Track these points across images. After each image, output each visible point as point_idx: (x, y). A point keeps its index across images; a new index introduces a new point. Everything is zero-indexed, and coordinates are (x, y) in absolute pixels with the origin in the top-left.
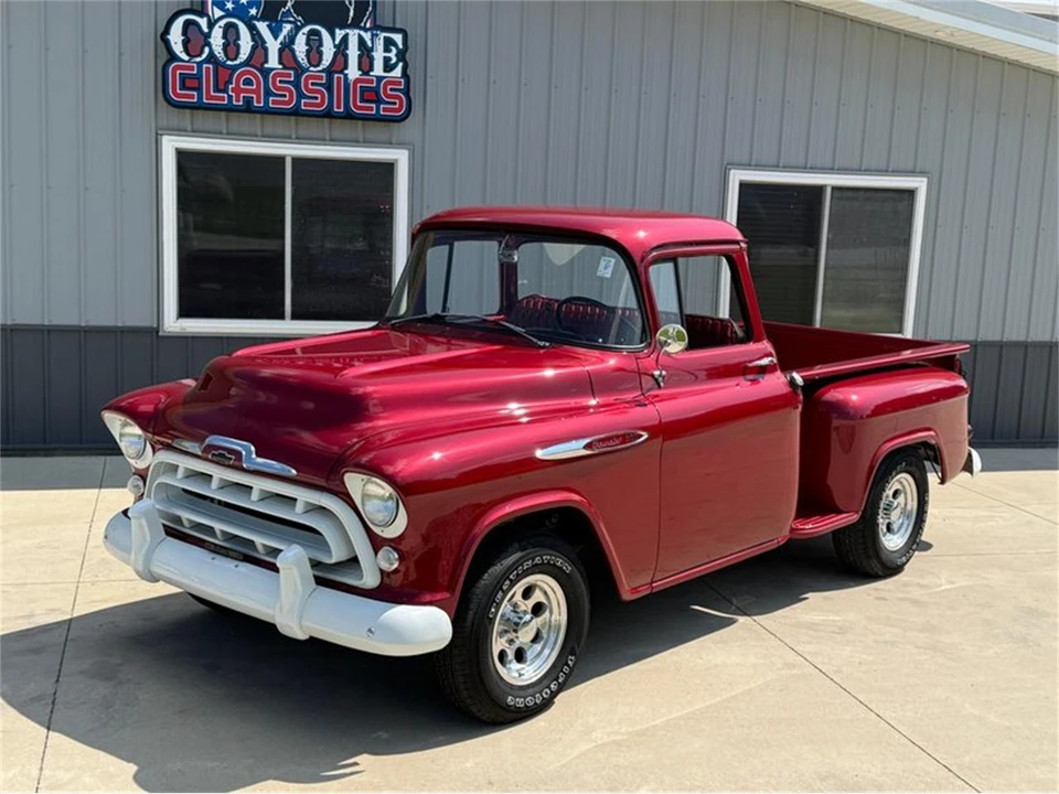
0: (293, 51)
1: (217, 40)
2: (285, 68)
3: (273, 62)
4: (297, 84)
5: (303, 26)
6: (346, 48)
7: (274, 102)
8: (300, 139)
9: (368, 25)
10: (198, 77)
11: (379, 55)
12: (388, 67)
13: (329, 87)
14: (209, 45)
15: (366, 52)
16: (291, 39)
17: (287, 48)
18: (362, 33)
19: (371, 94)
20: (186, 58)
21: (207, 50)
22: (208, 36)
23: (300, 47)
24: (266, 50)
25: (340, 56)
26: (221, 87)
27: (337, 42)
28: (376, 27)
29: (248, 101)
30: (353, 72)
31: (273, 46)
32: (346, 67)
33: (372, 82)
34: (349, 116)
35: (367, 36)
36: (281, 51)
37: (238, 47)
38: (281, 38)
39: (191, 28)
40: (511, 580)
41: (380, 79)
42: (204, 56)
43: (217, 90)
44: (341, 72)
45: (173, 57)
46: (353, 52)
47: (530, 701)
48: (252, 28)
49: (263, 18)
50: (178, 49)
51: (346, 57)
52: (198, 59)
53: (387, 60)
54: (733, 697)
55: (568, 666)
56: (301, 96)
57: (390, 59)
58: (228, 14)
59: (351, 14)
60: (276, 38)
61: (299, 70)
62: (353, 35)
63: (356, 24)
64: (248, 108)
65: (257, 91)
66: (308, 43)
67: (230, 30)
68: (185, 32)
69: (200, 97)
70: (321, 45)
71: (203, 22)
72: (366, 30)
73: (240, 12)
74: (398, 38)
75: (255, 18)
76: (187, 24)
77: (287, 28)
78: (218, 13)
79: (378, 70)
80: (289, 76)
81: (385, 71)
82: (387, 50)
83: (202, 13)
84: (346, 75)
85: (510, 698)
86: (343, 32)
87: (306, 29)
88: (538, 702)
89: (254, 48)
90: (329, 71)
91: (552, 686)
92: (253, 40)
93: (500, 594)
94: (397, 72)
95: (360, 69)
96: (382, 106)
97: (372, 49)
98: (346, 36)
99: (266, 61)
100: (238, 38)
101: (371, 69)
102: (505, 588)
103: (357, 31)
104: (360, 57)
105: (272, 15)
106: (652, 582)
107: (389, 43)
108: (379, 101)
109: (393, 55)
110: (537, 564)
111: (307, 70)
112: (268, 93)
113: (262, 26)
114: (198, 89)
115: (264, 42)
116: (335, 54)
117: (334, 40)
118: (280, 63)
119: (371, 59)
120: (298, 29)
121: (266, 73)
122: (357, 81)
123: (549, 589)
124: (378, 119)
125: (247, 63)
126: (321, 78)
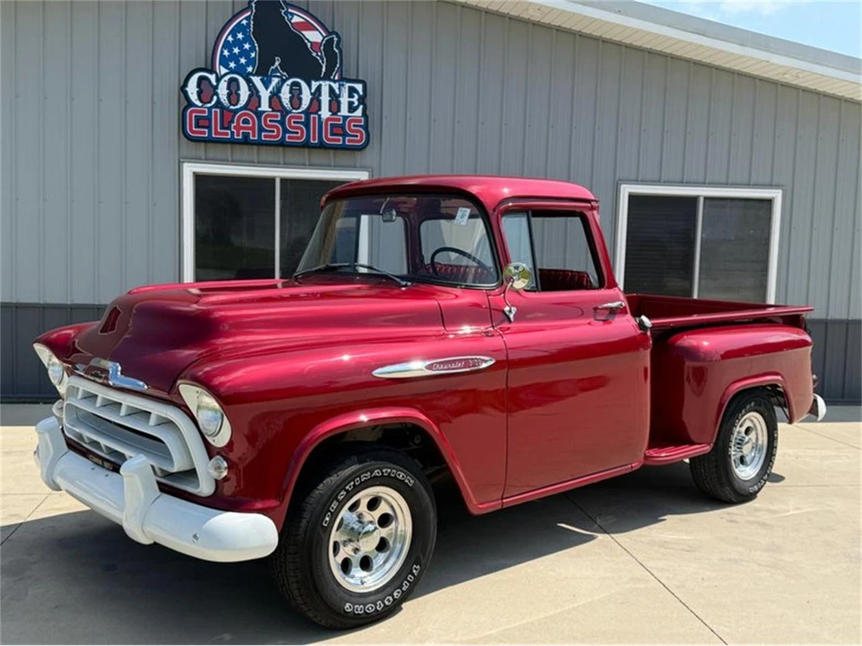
0: (280, 98)
1: (223, 91)
2: (273, 110)
3: (265, 106)
4: (282, 123)
5: (287, 79)
6: (320, 95)
7: (265, 136)
8: (287, 165)
9: (336, 78)
10: (209, 118)
11: (344, 100)
12: (352, 108)
13: (307, 124)
14: (217, 94)
15: (334, 97)
16: (279, 89)
17: (275, 96)
18: (332, 84)
19: (338, 129)
20: (200, 104)
21: (215, 98)
22: (216, 87)
23: (285, 95)
24: (259, 97)
25: (315, 101)
26: (226, 126)
27: (313, 91)
28: (342, 79)
29: (246, 136)
30: (325, 113)
31: (265, 95)
32: (320, 110)
33: (339, 120)
34: (322, 146)
35: (335, 86)
36: (270, 98)
37: (238, 95)
38: (270, 89)
39: (203, 82)
40: (347, 491)
41: (345, 118)
42: (213, 103)
43: (222, 128)
44: (316, 113)
45: (190, 104)
46: (325, 98)
47: (370, 608)
48: (249, 82)
49: (257, 74)
50: (194, 97)
51: (319, 102)
52: (209, 105)
53: (351, 104)
54: (574, 609)
55: (413, 575)
56: (285, 131)
57: (353, 103)
58: (231, 71)
59: (324, 70)
60: (267, 88)
61: (285, 112)
62: (325, 86)
63: (327, 77)
64: (245, 141)
65: (252, 129)
66: (291, 92)
67: (233, 84)
68: (199, 85)
69: (210, 133)
70: (301, 93)
71: (212, 78)
72: (335, 81)
73: (240, 70)
74: (359, 87)
75: (251, 74)
76: (201, 79)
77: (275, 81)
78: (224, 71)
79: (344, 111)
80: (277, 116)
81: (349, 112)
82: (351, 96)
83: (212, 71)
84: (320, 116)
85: (347, 605)
86: (318, 83)
87: (289, 82)
88: (379, 609)
89: (250, 96)
90: (307, 112)
91: (395, 594)
92: (250, 90)
93: (335, 505)
94: (359, 113)
95: (330, 110)
96: (347, 138)
97: (339, 96)
98: (320, 87)
99: (260, 106)
100: (238, 89)
101: (339, 110)
102: (340, 498)
103: (328, 83)
104: (330, 102)
105: (263, 72)
106: (502, 499)
107: (352, 91)
108: (345, 135)
109: (355, 100)
110: (375, 476)
111: (290, 112)
112: (261, 130)
113: (257, 80)
114: (209, 127)
115: (258, 91)
116: (312, 100)
117: (310, 89)
118: (270, 107)
119: (339, 103)
120: (283, 81)
121: (259, 114)
122: (328, 119)
123: (393, 500)
124: (344, 148)
125: (245, 107)
126: (301, 118)
